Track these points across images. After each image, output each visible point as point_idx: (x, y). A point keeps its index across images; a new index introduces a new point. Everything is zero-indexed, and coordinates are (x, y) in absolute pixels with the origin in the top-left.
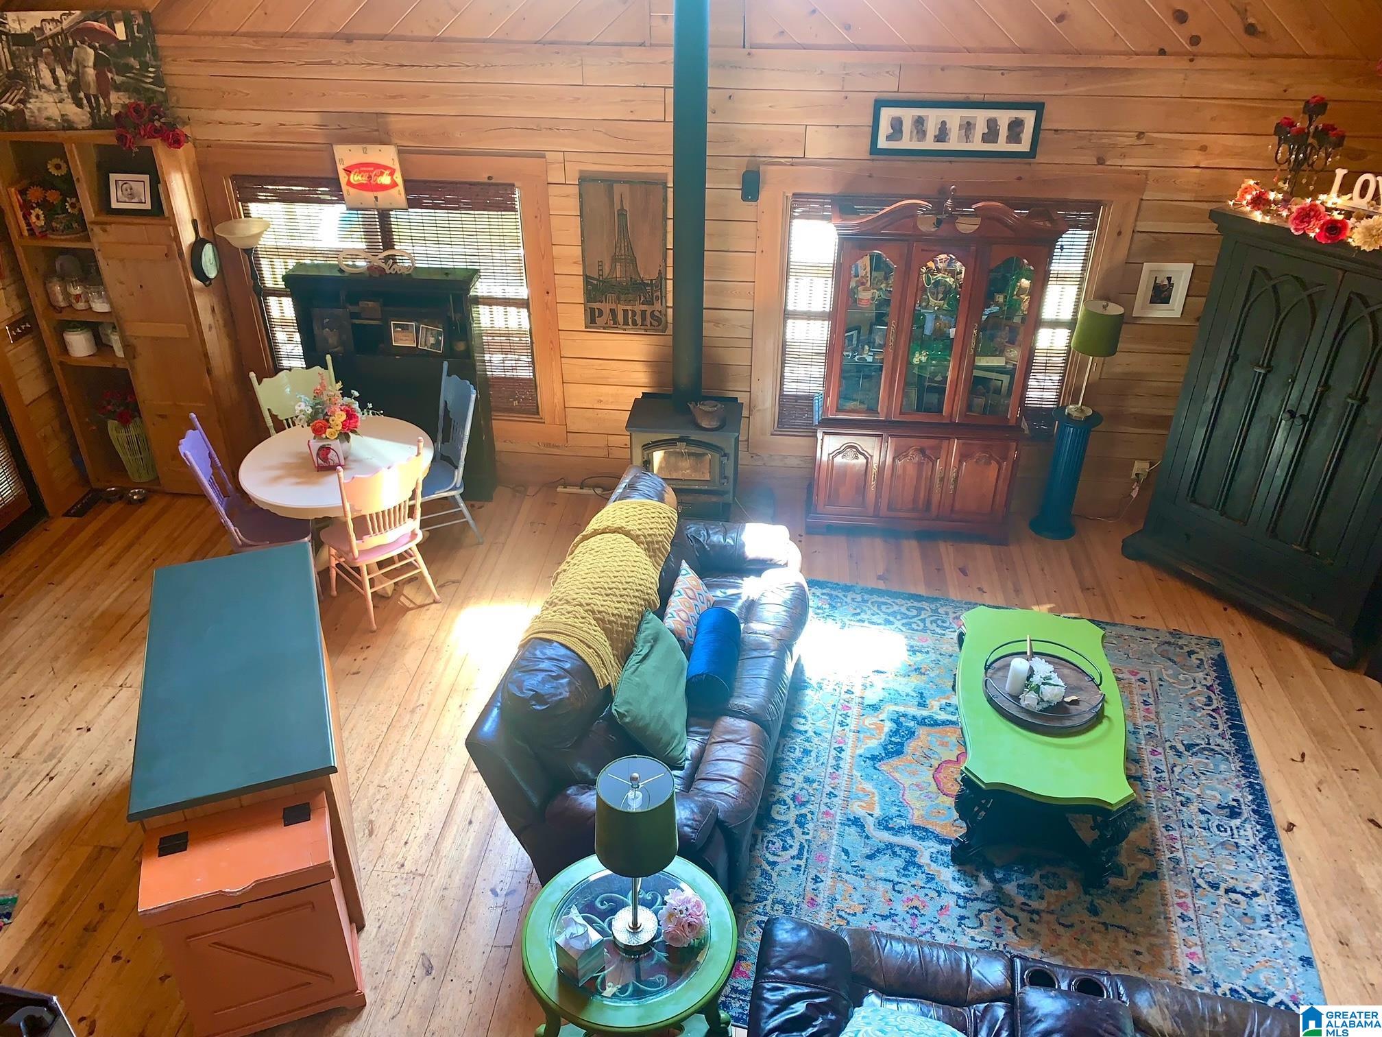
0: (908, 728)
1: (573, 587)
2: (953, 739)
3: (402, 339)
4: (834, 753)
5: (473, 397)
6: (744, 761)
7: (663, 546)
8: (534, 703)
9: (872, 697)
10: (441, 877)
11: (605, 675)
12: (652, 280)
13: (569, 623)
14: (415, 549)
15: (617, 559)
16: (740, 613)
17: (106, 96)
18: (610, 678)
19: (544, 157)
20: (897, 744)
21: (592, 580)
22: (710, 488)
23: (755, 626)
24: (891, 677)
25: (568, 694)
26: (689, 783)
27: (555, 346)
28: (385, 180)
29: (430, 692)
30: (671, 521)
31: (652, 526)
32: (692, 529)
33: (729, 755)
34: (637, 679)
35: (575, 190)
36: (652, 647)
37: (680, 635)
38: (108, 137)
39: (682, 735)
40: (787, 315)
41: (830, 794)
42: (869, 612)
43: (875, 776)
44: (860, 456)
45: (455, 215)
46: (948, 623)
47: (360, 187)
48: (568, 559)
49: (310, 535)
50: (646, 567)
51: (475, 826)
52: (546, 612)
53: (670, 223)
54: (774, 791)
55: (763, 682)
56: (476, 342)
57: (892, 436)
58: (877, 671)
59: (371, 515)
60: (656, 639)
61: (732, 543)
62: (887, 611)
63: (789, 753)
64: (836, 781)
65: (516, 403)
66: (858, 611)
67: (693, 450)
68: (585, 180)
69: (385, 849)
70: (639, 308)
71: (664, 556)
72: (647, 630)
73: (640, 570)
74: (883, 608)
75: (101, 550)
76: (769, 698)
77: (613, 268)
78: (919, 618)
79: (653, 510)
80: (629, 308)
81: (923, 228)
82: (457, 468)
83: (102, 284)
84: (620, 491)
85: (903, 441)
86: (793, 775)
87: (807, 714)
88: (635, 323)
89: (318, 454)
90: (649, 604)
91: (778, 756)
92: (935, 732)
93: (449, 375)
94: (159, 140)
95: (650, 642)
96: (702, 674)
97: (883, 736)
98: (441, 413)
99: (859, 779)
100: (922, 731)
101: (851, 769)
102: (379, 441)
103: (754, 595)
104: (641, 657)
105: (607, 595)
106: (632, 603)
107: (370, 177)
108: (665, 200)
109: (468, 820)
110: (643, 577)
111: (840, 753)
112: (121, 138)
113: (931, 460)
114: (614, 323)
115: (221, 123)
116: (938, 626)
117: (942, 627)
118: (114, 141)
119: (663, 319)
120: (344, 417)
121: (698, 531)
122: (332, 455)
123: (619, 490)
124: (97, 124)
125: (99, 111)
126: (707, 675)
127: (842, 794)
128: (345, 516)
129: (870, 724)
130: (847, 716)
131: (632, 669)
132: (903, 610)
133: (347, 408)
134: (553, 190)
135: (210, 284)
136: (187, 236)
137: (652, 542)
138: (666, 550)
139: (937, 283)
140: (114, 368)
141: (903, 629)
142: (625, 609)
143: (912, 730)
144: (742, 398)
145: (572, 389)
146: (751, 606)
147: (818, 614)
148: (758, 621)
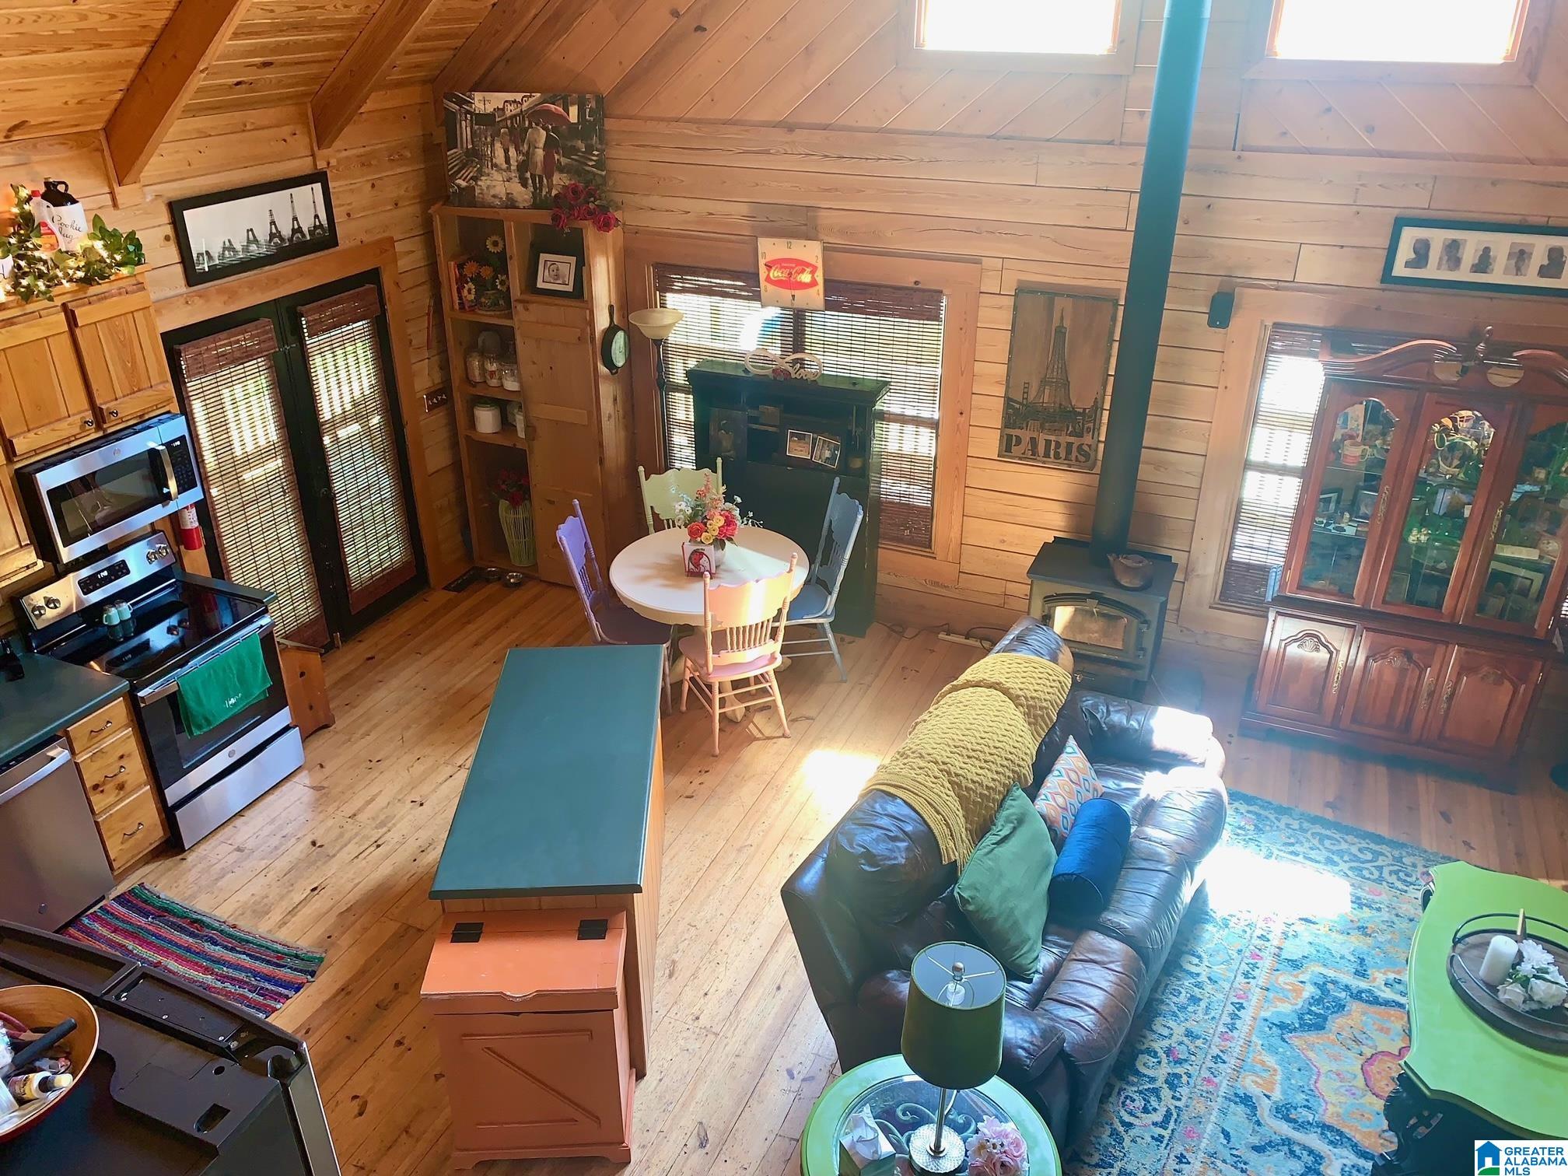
0: (1336, 1000)
1: (930, 741)
2: (1398, 1026)
3: (797, 450)
4: (1231, 1008)
5: (860, 517)
6: (1108, 989)
7: (1048, 715)
8: (863, 861)
9: (1292, 950)
10: (736, 1042)
11: (953, 848)
12: (1085, 409)
13: (919, 780)
14: (772, 673)
15: (988, 718)
16: (1134, 813)
17: (550, 177)
18: (957, 854)
19: (979, 262)
20: (1318, 1015)
21: (955, 737)
22: (1120, 659)
23: (1150, 831)
24: (1323, 930)
25: (903, 861)
26: (1036, 1000)
27: (960, 474)
28: (806, 278)
29: (761, 834)
30: (1062, 687)
31: (1037, 687)
32: (1088, 702)
33: (1090, 979)
34: (990, 863)
35: (1010, 301)
36: (1015, 829)
37: (1052, 822)
38: (544, 217)
39: (1035, 942)
40: (1248, 465)
41: (1216, 1058)
42: (1306, 845)
43: (1281, 1050)
44: (1321, 648)
45: (873, 321)
46: (1414, 879)
47: (779, 283)
48: (931, 709)
49: (669, 643)
50: (1022, 734)
51: (783, 993)
52: (895, 763)
53: (1116, 345)
54: (1145, 1037)
55: (1149, 900)
56: (874, 460)
57: (1368, 629)
58: (1307, 920)
59: (731, 629)
60: (1020, 821)
61: (1137, 727)
62: (1332, 847)
63: (1171, 996)
64: (1228, 1044)
65: (907, 532)
66: (1292, 840)
67: (1106, 610)
68: (1023, 291)
69: (683, 994)
70: (1065, 439)
71: (1047, 725)
72: (1012, 808)
73: (1014, 736)
74: (1327, 843)
75: (471, 627)
76: (1154, 922)
77: (1040, 392)
78: (1376, 864)
79: (1042, 670)
80: (1052, 438)
81: (1442, 376)
82: (830, 594)
83: (516, 363)
84: (1007, 642)
85: (1382, 638)
86: (1171, 1024)
87: (1203, 954)
88: (1057, 456)
89: (690, 558)
90: (1019, 778)
91: (1158, 996)
92: (1375, 1012)
93: (839, 492)
94: (590, 222)
95: (1013, 823)
96: (1072, 874)
97: (1300, 1003)
98: (824, 532)
99: (1259, 1048)
100: (1355, 1007)
101: (1250, 1033)
102: (755, 553)
103: (1156, 795)
104: (999, 838)
105: (969, 757)
106: (997, 772)
107: (790, 274)
108: (1114, 319)
109: (777, 985)
110: (1016, 745)
111: (1239, 1011)
112: (556, 218)
113: (1418, 666)
114: (1033, 455)
115: (652, 209)
116: (1399, 879)
117: (1405, 881)
118: (549, 222)
119: (1092, 454)
120: (722, 523)
121: (1096, 706)
122: (704, 561)
123: (1005, 642)
124: (537, 204)
125: (541, 191)
126: (1078, 876)
127: (1233, 1061)
128: (706, 626)
129: (1285, 983)
130: (1255, 966)
131: (986, 850)
132: (1354, 850)
133: (727, 514)
134: (985, 300)
135: (616, 372)
136: (602, 322)
137: (1035, 707)
138: (1051, 719)
139: (1453, 447)
140: (513, 449)
141: (1350, 873)
142: (988, 778)
143: (1343, 1003)
144: (1178, 558)
145: (972, 524)
146: (1149, 807)
147: (1238, 835)
148: (1155, 826)
